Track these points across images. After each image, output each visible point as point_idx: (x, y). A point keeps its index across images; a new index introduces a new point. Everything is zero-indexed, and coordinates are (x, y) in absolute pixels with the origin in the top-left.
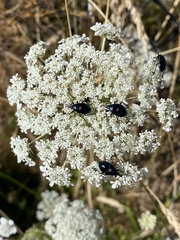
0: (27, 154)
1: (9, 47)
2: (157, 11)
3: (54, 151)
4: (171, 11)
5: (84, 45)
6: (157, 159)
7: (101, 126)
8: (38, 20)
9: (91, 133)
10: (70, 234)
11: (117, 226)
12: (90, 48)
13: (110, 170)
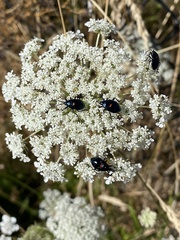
0: (21, 150)
1: (10, 46)
2: (158, 10)
3: (48, 147)
4: (172, 8)
5: (78, 41)
6: (159, 158)
7: (93, 122)
8: (38, 19)
9: (84, 129)
10: (71, 231)
11: (120, 225)
12: (84, 44)
13: (102, 166)
